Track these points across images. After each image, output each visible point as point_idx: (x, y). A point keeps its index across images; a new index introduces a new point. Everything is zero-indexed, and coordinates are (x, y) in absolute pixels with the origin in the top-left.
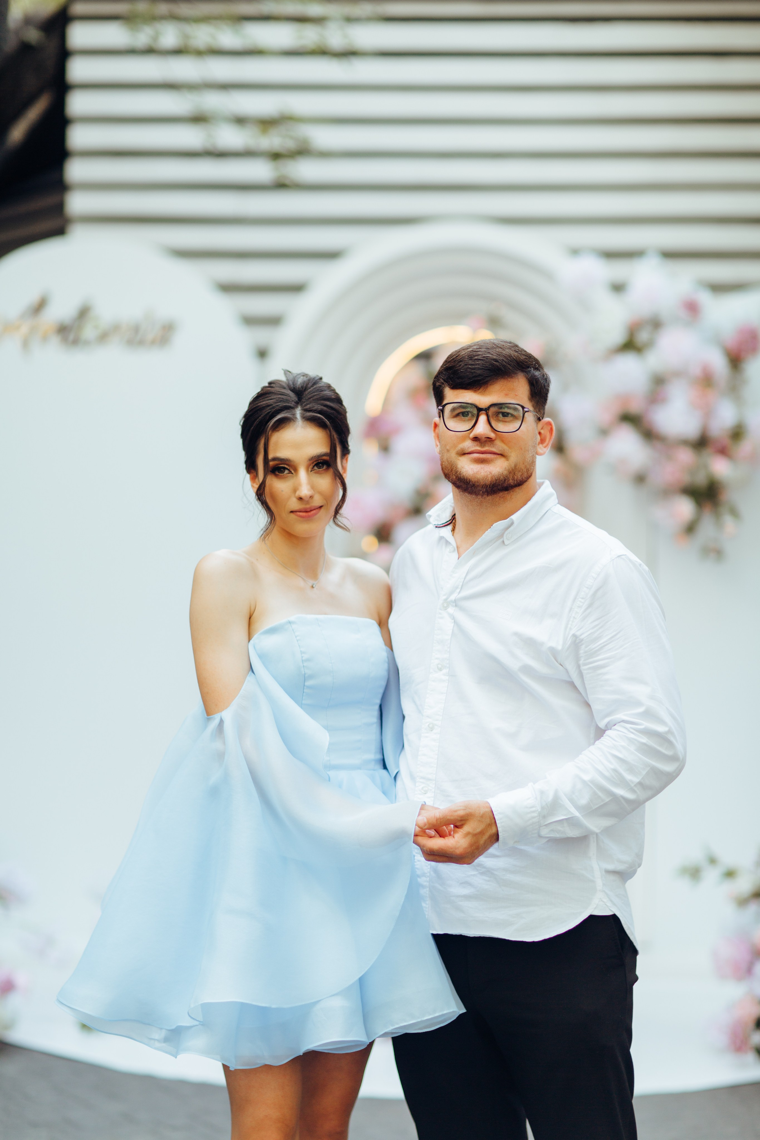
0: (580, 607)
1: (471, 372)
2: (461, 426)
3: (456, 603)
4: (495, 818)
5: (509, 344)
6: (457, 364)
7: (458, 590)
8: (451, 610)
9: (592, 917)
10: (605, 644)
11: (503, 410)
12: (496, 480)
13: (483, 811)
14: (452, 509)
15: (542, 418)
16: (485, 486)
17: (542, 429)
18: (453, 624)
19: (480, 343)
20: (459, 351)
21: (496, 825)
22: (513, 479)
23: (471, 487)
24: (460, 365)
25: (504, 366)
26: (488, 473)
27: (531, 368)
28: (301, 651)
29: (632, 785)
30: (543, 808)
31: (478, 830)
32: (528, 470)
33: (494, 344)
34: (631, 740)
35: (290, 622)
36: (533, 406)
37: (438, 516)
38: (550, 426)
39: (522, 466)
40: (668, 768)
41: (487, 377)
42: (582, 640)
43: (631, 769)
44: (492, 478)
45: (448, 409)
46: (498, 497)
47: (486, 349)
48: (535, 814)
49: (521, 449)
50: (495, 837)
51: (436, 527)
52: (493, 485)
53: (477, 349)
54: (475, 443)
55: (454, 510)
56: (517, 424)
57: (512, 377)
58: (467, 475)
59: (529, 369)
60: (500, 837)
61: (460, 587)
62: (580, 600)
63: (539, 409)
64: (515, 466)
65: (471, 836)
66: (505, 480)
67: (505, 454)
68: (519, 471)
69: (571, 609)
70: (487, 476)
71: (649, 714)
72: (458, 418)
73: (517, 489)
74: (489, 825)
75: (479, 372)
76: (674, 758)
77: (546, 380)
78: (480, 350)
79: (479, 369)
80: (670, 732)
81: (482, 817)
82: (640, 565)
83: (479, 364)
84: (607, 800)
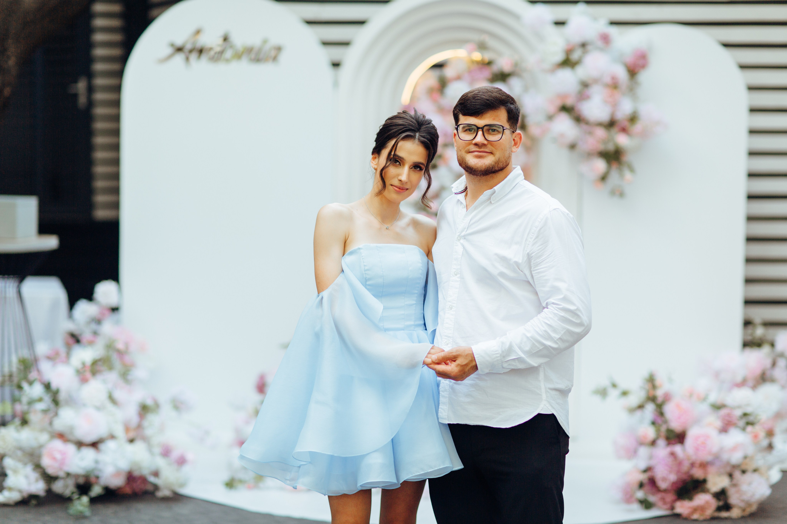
0: (531, 238)
1: (474, 107)
2: (467, 137)
3: (464, 237)
4: (474, 357)
5: (496, 90)
6: (466, 102)
7: (466, 230)
8: (462, 241)
9: (539, 415)
10: (545, 259)
11: (492, 128)
12: (488, 168)
13: (467, 353)
14: (465, 183)
15: (515, 131)
16: (481, 171)
17: (515, 137)
18: (463, 249)
19: (479, 89)
20: (467, 94)
21: (476, 361)
22: (498, 167)
23: (474, 172)
24: (468, 102)
25: (492, 103)
26: (483, 164)
27: (508, 103)
28: (364, 265)
29: (556, 340)
30: (503, 352)
31: (464, 363)
32: (506, 162)
33: (487, 89)
34: (555, 314)
35: (359, 249)
36: (510, 125)
37: (457, 187)
38: (520, 136)
39: (503, 159)
40: (578, 330)
41: (482, 109)
42: (532, 257)
43: (555, 331)
44: (485, 166)
45: (460, 128)
46: (489, 177)
47: (483, 93)
48: (498, 355)
49: (502, 149)
50: (475, 367)
51: (455, 194)
52: (486, 171)
53: (477, 93)
54: (476, 147)
55: (466, 184)
56: (500, 136)
57: (497, 110)
58: (471, 165)
59: (507, 104)
60: (478, 368)
61: (467, 228)
62: (531, 234)
63: (513, 126)
64: (499, 159)
65: (460, 366)
66: (493, 168)
67: (493, 153)
68: (501, 162)
69: (526, 240)
70: (482, 166)
71: (565, 299)
72: (466, 132)
73: (500, 172)
74: (471, 361)
75: (478, 107)
76: (581, 324)
77: (518, 110)
78: (479, 93)
79: (478, 105)
80: (578, 309)
81: (466, 356)
82: (568, 214)
83: (478, 102)
84: (541, 348)
